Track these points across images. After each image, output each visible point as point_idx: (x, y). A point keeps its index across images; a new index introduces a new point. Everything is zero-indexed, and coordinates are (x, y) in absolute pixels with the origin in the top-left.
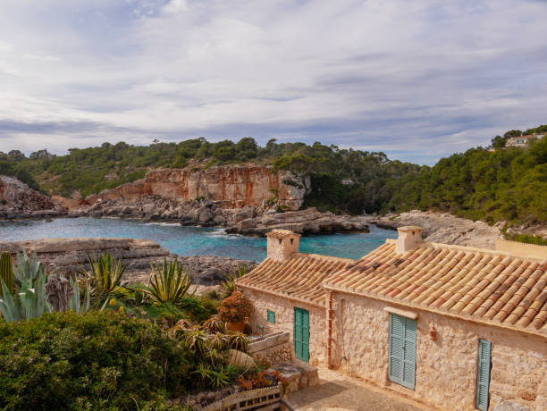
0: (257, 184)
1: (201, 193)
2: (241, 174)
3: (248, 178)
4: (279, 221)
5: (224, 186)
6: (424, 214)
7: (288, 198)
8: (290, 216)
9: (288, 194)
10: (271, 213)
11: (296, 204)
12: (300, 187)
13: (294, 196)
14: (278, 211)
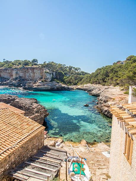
0: (36, 73)
1: (17, 76)
2: (31, 70)
3: (33, 71)
4: (42, 85)
5: (25, 74)
6: (91, 85)
7: (46, 77)
8: (46, 84)
9: (46, 76)
10: (40, 82)
11: (49, 80)
12: (50, 74)
13: (48, 77)
14: (42, 82)
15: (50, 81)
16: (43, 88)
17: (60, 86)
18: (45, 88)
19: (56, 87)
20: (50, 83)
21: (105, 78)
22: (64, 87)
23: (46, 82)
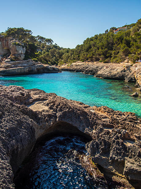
6: (83, 63)
7: (16, 53)
8: (19, 63)
9: (16, 50)
10: (7, 62)
11: (23, 57)
12: (23, 47)
13: (20, 52)
14: (12, 60)
15: (24, 59)
16: (17, 71)
17: (42, 67)
18: (19, 71)
19: (36, 69)
20: (24, 61)
21: (107, 51)
22: (47, 68)
23: (18, 61)
